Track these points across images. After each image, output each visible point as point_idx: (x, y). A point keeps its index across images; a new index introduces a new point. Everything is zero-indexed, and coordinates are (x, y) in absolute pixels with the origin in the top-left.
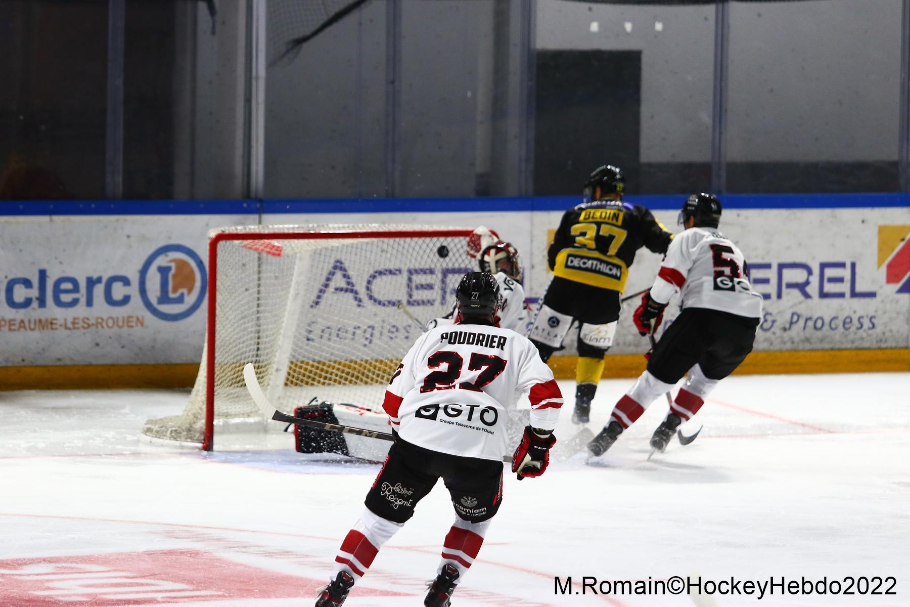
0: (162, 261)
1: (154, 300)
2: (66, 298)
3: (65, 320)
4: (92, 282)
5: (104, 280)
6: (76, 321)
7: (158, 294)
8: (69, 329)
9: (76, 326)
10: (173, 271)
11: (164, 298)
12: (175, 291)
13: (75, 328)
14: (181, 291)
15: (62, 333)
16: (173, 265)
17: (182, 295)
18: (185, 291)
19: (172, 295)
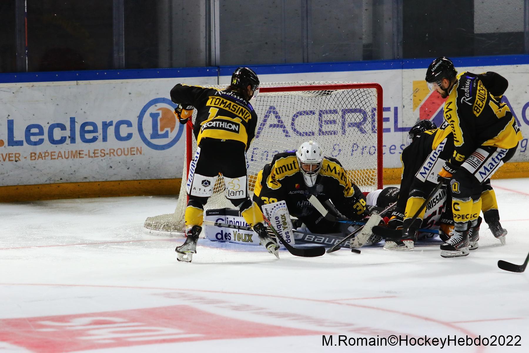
0: (153, 109)
1: (148, 137)
2: (88, 136)
3: (89, 151)
4: (106, 125)
5: (114, 124)
6: (96, 152)
7: (151, 132)
8: (92, 157)
9: (96, 155)
10: (160, 116)
11: (155, 135)
12: (162, 130)
13: (95, 157)
14: (166, 129)
15: (86, 160)
16: (160, 112)
17: (167, 132)
18: (169, 129)
19: (160, 133)
